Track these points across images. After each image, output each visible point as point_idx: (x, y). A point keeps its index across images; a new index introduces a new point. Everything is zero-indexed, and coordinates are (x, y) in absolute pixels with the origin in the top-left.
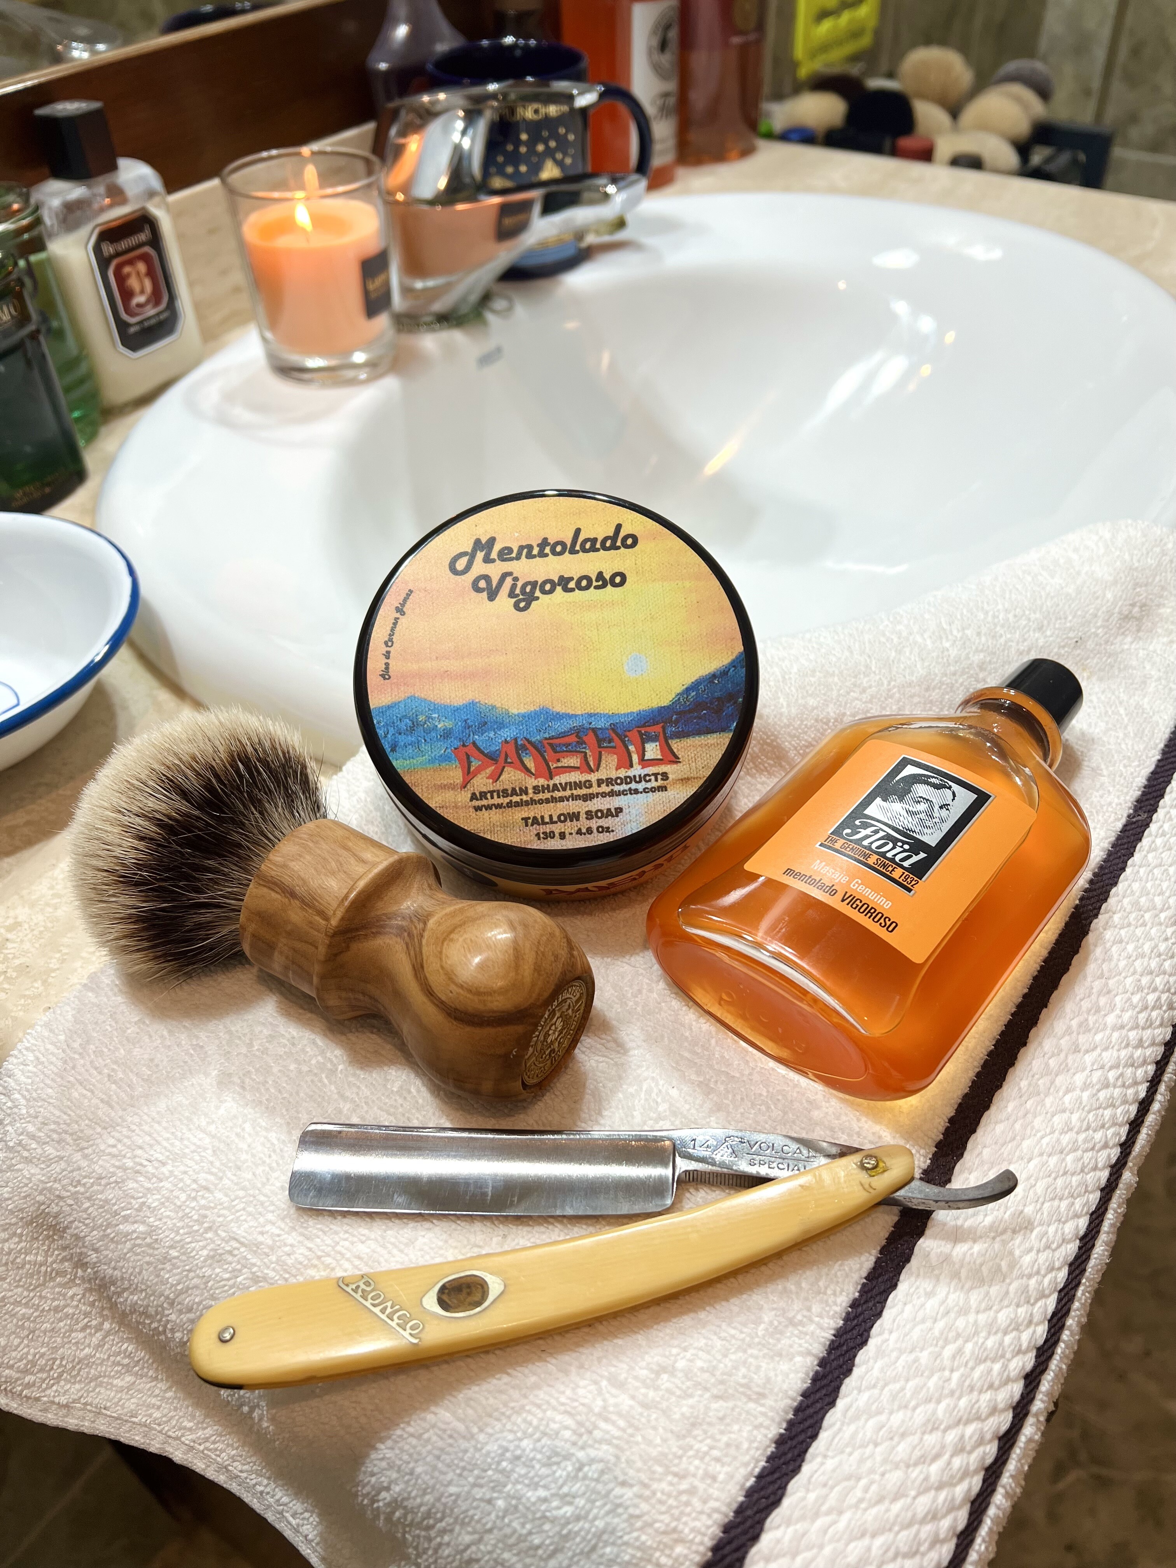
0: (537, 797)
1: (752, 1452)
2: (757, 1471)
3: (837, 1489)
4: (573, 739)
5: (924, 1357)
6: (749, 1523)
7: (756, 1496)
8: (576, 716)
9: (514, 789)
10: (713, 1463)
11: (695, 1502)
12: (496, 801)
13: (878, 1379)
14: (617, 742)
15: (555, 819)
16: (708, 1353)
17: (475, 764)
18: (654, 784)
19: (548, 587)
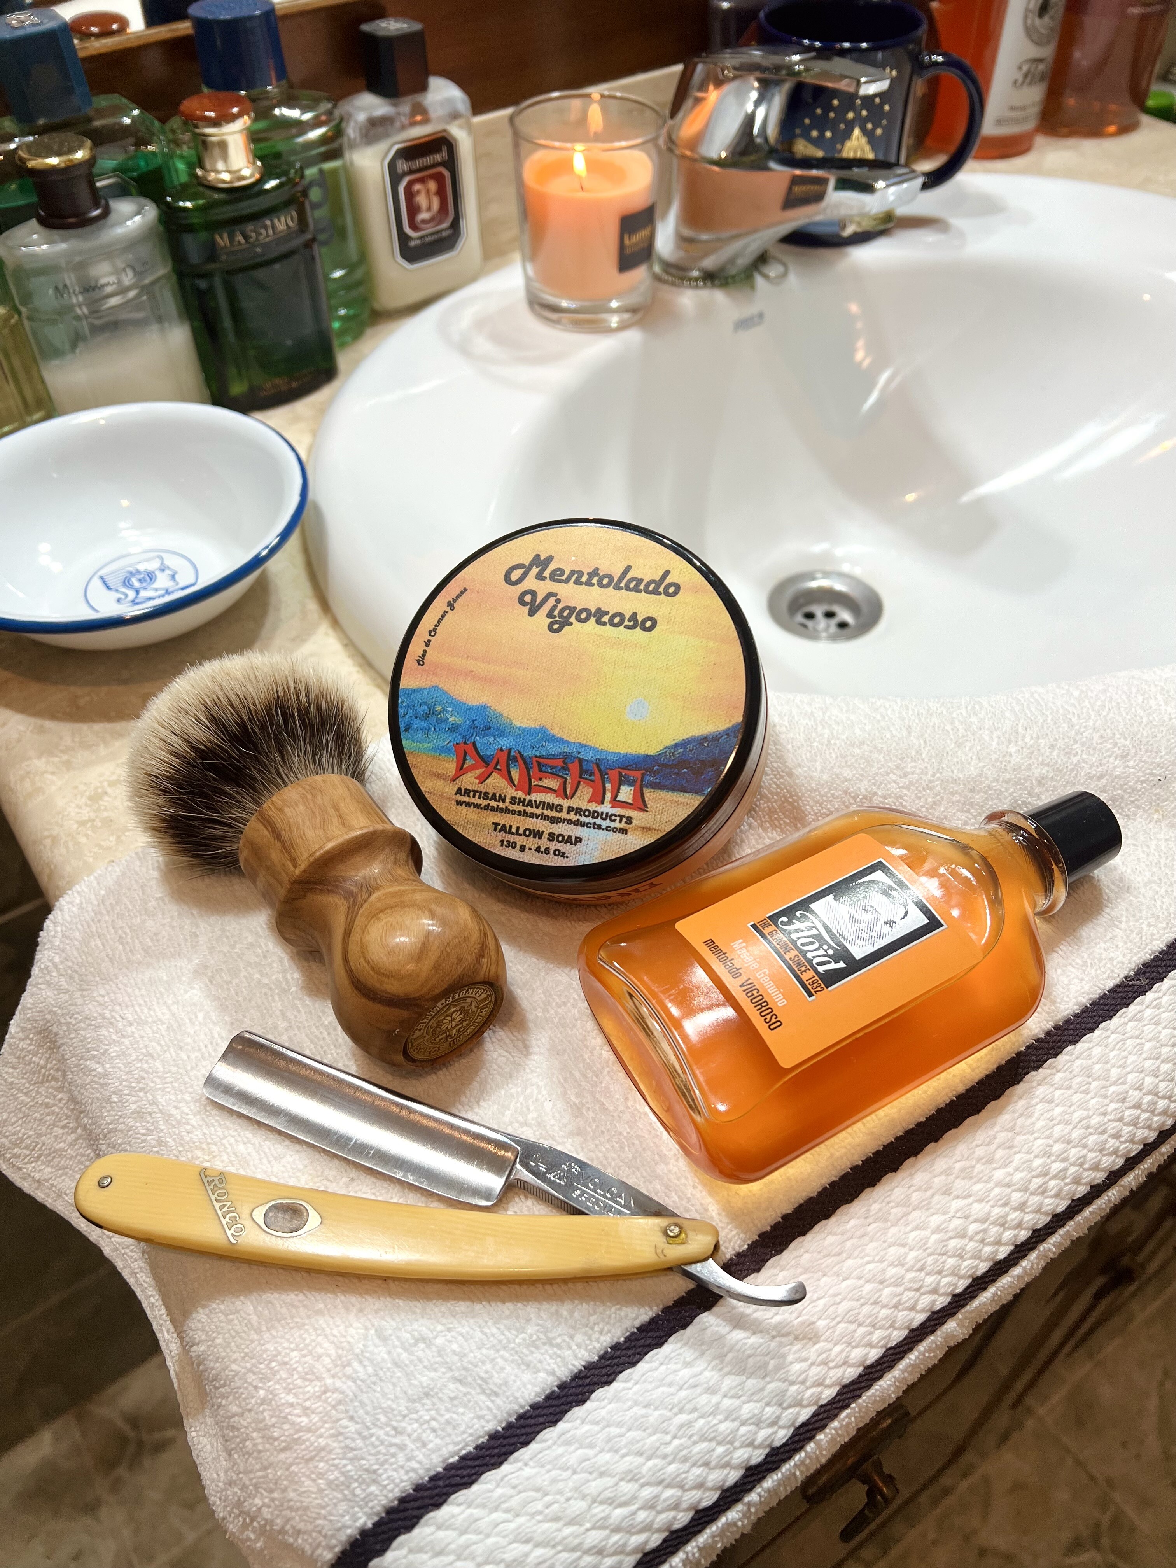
0: (511, 807)
1: (465, 1436)
2: (464, 1452)
3: (523, 1494)
4: (559, 763)
5: (655, 1415)
6: (436, 1491)
7: (453, 1472)
8: (568, 742)
9: (494, 795)
10: (428, 1431)
11: (401, 1457)
12: (477, 801)
13: (603, 1418)
14: (597, 777)
15: (521, 831)
16: (466, 1340)
17: (469, 762)
18: (617, 825)
19: (584, 615)
